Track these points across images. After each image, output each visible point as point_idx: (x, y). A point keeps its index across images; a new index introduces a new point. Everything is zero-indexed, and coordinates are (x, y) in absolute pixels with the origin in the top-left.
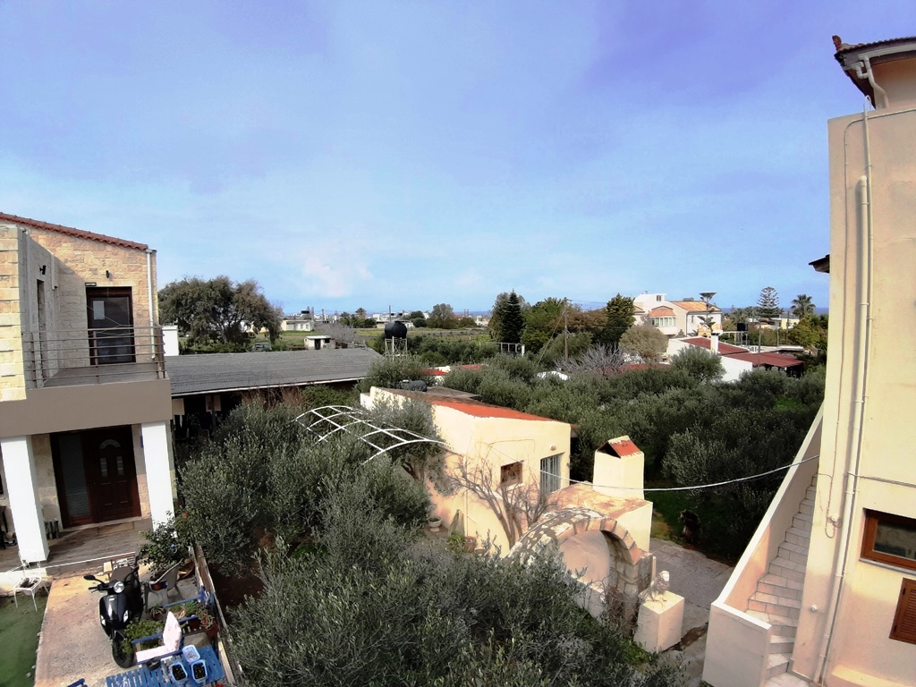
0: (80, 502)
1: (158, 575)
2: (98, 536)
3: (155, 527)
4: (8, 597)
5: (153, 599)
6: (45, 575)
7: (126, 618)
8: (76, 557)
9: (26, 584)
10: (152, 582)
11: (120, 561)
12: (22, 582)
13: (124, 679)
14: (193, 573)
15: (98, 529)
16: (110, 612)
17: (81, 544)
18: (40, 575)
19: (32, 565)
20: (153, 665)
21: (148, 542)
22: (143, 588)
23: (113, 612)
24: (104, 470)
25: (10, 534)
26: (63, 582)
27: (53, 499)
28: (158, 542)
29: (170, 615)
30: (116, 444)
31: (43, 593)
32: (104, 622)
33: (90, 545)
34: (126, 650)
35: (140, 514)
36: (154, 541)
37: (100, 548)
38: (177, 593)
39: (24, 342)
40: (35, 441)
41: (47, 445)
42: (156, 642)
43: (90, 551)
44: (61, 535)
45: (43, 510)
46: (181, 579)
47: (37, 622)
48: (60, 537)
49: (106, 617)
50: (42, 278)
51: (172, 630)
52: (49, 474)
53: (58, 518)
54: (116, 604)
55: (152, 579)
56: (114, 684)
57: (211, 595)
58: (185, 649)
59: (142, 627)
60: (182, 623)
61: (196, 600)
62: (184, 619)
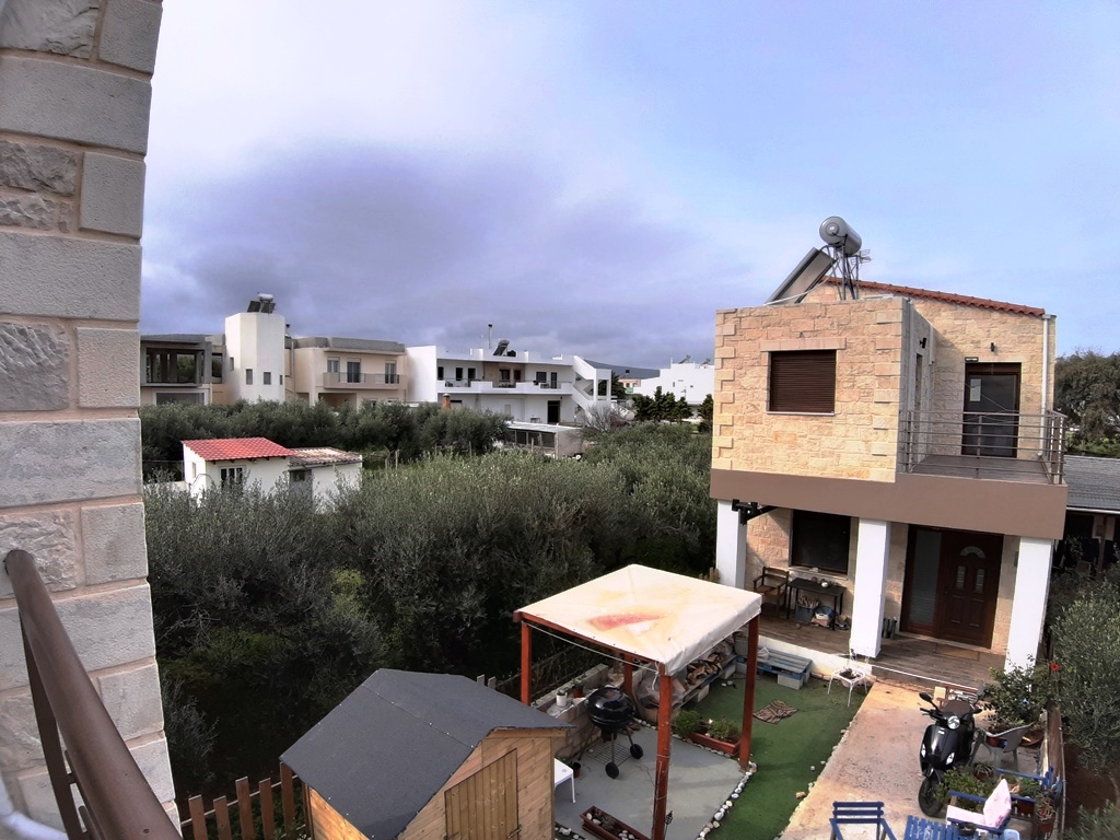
0: (926, 607)
1: (999, 729)
2: (935, 653)
3: (1008, 669)
4: (822, 679)
5: (982, 754)
6: (870, 673)
7: (949, 761)
8: (906, 668)
9: (848, 674)
10: (989, 734)
11: (960, 693)
12: (843, 671)
13: (929, 827)
14: (1038, 745)
15: (937, 644)
16: (934, 747)
17: (916, 655)
18: (864, 671)
19: (859, 658)
20: (965, 830)
21: (997, 684)
22: (976, 735)
23: (937, 747)
24: (960, 581)
25: (844, 617)
26: (885, 687)
27: (897, 597)
28: (1008, 689)
29: (1003, 784)
30: (980, 553)
31: (862, 690)
32: (924, 753)
33: (923, 659)
34: (937, 796)
35: (989, 647)
36: (1005, 685)
37: (935, 667)
38: (1012, 759)
39: (900, 421)
40: (894, 528)
41: (904, 537)
42: (975, 806)
43: (923, 667)
44: (896, 637)
45: (887, 602)
46: (1020, 745)
47: (845, 717)
48: (894, 639)
49: (928, 749)
50: (922, 352)
51: (999, 802)
52: (899, 568)
53: (897, 618)
54: (943, 739)
55: (990, 730)
56: (915, 827)
57: (1059, 783)
58: (1007, 832)
59: (965, 780)
60: (1013, 799)
61: (1036, 780)
62: (1017, 796)
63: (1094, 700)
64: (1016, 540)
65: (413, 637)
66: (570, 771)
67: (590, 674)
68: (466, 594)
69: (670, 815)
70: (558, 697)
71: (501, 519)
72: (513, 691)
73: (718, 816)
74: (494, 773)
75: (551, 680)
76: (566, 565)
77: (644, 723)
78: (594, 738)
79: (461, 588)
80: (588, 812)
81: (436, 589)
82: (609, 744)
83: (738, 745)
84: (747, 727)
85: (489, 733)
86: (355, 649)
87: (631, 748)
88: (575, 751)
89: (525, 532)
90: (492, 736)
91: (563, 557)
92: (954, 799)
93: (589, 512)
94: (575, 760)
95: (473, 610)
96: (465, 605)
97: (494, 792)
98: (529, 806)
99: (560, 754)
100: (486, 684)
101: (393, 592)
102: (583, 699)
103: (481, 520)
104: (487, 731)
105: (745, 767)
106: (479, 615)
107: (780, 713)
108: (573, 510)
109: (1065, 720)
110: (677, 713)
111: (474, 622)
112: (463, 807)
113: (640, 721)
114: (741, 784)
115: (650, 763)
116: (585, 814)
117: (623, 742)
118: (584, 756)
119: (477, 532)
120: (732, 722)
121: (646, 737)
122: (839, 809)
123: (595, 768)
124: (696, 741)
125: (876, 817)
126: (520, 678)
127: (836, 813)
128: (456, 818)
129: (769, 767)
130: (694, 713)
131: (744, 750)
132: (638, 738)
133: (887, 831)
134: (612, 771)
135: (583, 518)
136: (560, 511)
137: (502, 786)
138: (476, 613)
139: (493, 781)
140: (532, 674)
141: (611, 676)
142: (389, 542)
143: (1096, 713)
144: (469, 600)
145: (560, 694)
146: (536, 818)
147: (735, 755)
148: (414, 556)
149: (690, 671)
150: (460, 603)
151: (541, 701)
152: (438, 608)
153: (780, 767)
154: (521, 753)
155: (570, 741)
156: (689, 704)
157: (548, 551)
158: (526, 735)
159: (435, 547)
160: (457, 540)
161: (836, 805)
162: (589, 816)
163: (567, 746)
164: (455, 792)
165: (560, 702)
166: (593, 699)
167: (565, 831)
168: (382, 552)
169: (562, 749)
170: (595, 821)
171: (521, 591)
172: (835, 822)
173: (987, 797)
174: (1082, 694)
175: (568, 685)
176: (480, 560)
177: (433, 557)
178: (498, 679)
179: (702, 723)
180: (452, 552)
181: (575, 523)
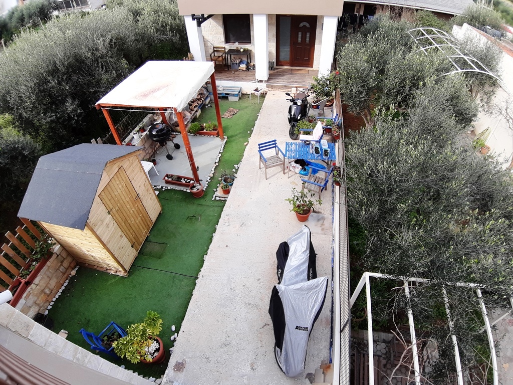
0: (286, 53)
1: (317, 102)
2: (291, 74)
4: (246, 94)
5: (311, 112)
6: (265, 87)
7: (299, 118)
8: (280, 81)
9: (257, 90)
11: (301, 89)
12: (255, 89)
13: (294, 145)
14: (332, 105)
15: (292, 69)
16: (293, 113)
17: (283, 76)
18: (263, 87)
19: (261, 81)
20: (307, 143)
21: (316, 83)
22: (308, 105)
24: (300, 39)
25: (252, 64)
26: (273, 92)
27: (274, 51)
28: (320, 84)
29: (319, 123)
30: (308, 25)
31: (263, 96)
32: (289, 117)
33: (287, 77)
34: (296, 132)
35: (312, 67)
36: (318, 83)
37: (291, 80)
38: (322, 112)
40: (269, 16)
41: (274, 21)
42: (308, 133)
43: (286, 80)
44: (274, 69)
45: (270, 53)
46: (325, 106)
47: (258, 108)
48: (274, 70)
49: (291, 115)
51: (318, 130)
52: (273, 36)
53: (275, 60)
54: (297, 109)
55: (314, 103)
56: (289, 146)
57: (341, 120)
58: (322, 141)
59: (305, 124)
60: (323, 128)
61: (332, 119)
62: (325, 127)
63: (353, 85)
64: (322, 17)
65: (51, 134)
66: (151, 164)
67: (146, 120)
68: (67, 104)
69: (198, 167)
70: (134, 136)
71: (69, 58)
72: (111, 141)
73: (217, 161)
74: (117, 179)
75: (128, 129)
76: (114, 72)
77: (177, 133)
78: (157, 146)
79: (64, 101)
80: (165, 176)
81: (51, 107)
82: (164, 147)
83: (218, 131)
84: (220, 123)
85: (106, 165)
86: (24, 152)
87: (175, 146)
88: (151, 155)
89: (86, 61)
90: (108, 165)
91: (111, 68)
92: (302, 132)
93: (117, 39)
94: (152, 159)
95: (75, 110)
96: (69, 109)
97: (120, 186)
98: (138, 186)
99: (145, 158)
100: (97, 143)
101: (29, 117)
102: (146, 132)
103: (57, 62)
104: (105, 165)
105: (223, 139)
106: (79, 111)
107: (232, 113)
108: (108, 41)
109: (342, 94)
110: (190, 125)
111: (78, 116)
112: (110, 198)
113: (175, 133)
114: (223, 146)
115: (183, 149)
116: (165, 178)
117: (170, 145)
118: (155, 156)
119: (58, 69)
120: (213, 122)
121: (179, 139)
122: (261, 146)
123: (162, 159)
124: (201, 134)
125: (274, 145)
126: (112, 134)
127: (260, 148)
128: (109, 203)
129: (232, 136)
130: (196, 123)
131: (221, 133)
132: (176, 141)
133: (279, 149)
134: (170, 157)
135: (115, 43)
136: (100, 43)
137: (123, 183)
138: (77, 111)
139: (118, 183)
140: (117, 130)
141: (156, 118)
142: (14, 93)
143: (353, 91)
144: (70, 106)
145: (134, 134)
146: (143, 188)
147: (218, 135)
148: (30, 95)
149: (190, 106)
150: (67, 110)
151: (127, 140)
152: (56, 116)
153: (236, 135)
154: (125, 167)
155: (147, 152)
156: (194, 120)
157: (102, 68)
158: (124, 159)
159: (39, 85)
160: (49, 78)
161: (259, 145)
162: (166, 178)
163: (147, 154)
164: (103, 194)
165: (136, 138)
166: (150, 131)
167: (159, 187)
168: (13, 99)
169: (145, 156)
170: (170, 179)
171: (95, 92)
172: (260, 151)
173: (313, 129)
174: (348, 83)
175: (137, 129)
176: (67, 84)
177: (41, 91)
178: (102, 138)
179: (201, 126)
180: (50, 85)
181: (111, 47)
